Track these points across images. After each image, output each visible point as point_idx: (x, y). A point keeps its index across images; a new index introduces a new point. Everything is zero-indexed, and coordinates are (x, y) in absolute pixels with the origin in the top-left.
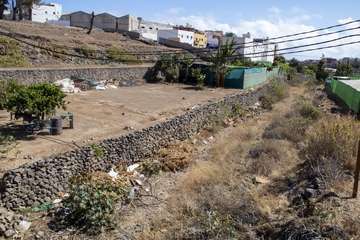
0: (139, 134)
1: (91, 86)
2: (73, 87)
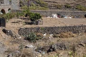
0: (55, 27)
1: (62, 17)
2: (56, 16)
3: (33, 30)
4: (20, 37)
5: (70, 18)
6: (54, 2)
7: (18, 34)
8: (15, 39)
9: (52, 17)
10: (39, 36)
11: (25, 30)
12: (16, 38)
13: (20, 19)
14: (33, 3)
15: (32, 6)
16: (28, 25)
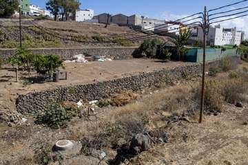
0: (99, 84)
1: (95, 59)
2: (83, 59)
3: (51, 97)
4: (24, 120)
5: (110, 60)
6: (70, 31)
7: (16, 112)
8: (10, 126)
9: (74, 61)
10: (70, 109)
11: (32, 100)
12: (12, 124)
13: (6, 71)
14: (28, 35)
15: (26, 41)
16: (33, 83)
